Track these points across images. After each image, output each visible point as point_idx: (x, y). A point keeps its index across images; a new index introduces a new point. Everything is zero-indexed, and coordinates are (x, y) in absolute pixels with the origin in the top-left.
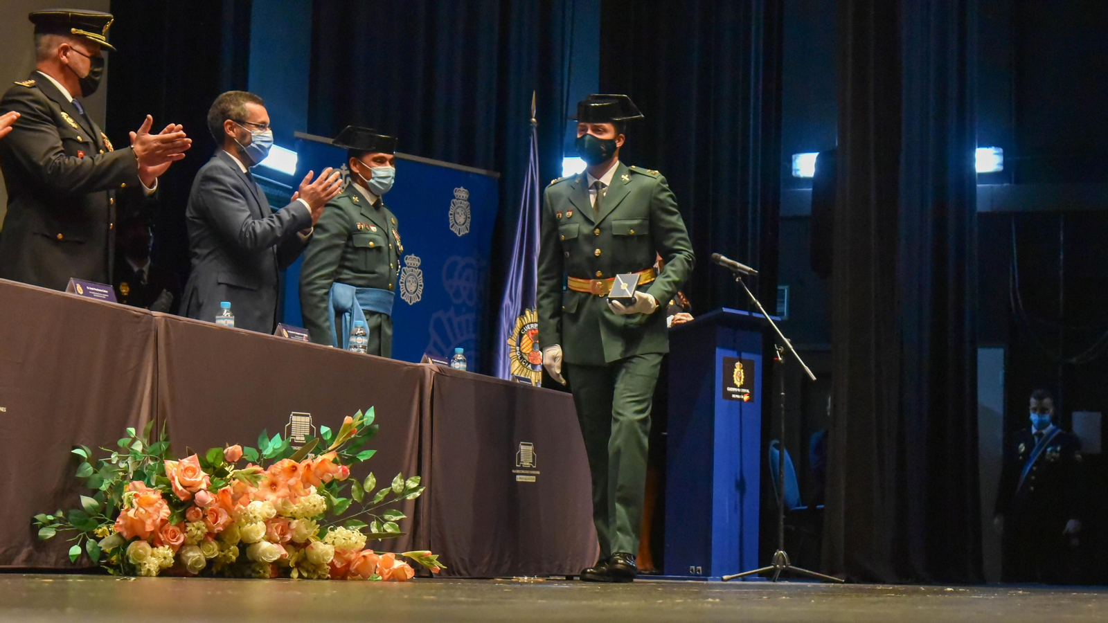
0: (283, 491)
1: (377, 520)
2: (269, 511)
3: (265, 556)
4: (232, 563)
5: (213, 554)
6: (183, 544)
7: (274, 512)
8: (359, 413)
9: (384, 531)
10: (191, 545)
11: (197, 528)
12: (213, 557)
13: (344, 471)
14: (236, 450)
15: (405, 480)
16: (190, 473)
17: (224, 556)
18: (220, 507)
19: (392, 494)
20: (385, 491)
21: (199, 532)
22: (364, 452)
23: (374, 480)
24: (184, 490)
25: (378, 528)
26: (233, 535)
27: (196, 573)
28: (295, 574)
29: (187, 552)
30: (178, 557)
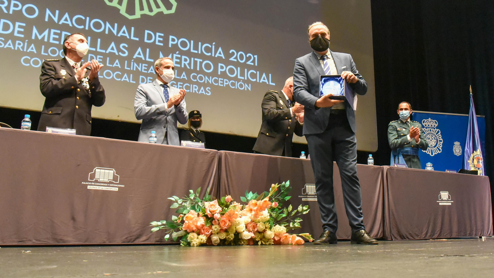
0: (253, 213)
1: (293, 222)
2: (247, 220)
3: (245, 237)
4: (231, 241)
5: (224, 237)
6: (211, 234)
7: (250, 220)
8: (284, 183)
9: (295, 226)
10: (214, 234)
11: (215, 228)
12: (223, 238)
13: (275, 204)
14: (229, 198)
15: (303, 207)
16: (213, 207)
17: (229, 238)
18: (227, 219)
19: (298, 212)
20: (295, 211)
21: (216, 229)
22: (287, 197)
23: (292, 207)
24: (210, 213)
25: (293, 225)
26: (233, 229)
27: (216, 245)
28: (260, 243)
29: (213, 236)
30: (209, 239)
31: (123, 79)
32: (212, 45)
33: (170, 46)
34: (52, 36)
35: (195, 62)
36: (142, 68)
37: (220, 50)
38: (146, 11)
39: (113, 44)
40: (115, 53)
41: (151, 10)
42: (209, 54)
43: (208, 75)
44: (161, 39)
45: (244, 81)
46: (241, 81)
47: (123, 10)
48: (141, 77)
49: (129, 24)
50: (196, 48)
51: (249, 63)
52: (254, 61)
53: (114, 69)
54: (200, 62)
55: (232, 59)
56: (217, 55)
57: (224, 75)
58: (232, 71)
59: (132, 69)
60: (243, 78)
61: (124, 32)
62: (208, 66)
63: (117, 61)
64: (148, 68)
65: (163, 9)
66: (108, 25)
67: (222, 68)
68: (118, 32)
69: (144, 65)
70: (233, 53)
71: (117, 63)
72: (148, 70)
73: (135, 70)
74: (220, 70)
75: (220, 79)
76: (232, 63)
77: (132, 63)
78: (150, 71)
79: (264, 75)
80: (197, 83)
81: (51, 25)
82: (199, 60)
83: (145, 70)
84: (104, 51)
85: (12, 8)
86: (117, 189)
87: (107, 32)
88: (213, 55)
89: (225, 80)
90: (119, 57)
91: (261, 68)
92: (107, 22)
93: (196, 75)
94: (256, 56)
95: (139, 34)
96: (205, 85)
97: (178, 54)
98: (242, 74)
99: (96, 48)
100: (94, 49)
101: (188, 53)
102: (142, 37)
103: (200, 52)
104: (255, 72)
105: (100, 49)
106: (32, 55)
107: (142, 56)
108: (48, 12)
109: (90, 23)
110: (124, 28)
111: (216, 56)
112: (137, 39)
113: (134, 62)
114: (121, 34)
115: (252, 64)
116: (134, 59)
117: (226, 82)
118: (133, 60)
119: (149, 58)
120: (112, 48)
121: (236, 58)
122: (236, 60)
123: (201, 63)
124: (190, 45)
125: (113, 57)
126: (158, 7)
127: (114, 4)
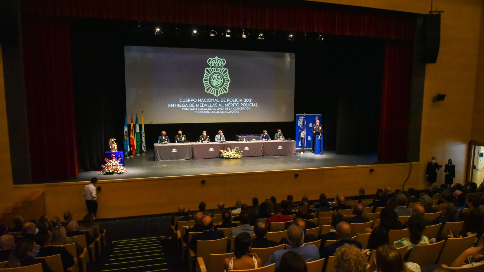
32: (239, 99)
33: (227, 101)
34: (200, 105)
35: (234, 104)
36: (221, 109)
37: (241, 99)
38: (221, 94)
39: (213, 104)
42: (238, 101)
43: (238, 107)
44: (225, 100)
45: (248, 107)
47: (215, 95)
49: (217, 98)
50: (234, 100)
51: (250, 101)
53: (214, 110)
55: (244, 101)
56: (240, 101)
57: (242, 106)
62: (238, 105)
66: (212, 99)
67: (242, 105)
71: (215, 109)
74: (241, 105)
75: (241, 108)
76: (245, 103)
79: (254, 104)
80: (235, 110)
81: (200, 102)
82: (235, 104)
85: (191, 101)
87: (212, 101)
89: (243, 108)
91: (254, 102)
94: (252, 99)
95: (220, 100)
96: (237, 110)
97: (230, 103)
98: (248, 105)
101: (233, 102)
102: (220, 101)
104: (252, 104)
106: (197, 110)
107: (221, 106)
108: (199, 99)
109: (208, 100)
110: (216, 99)
114: (215, 101)
118: (218, 107)
120: (213, 105)
122: (246, 101)
124: (233, 100)
125: (214, 107)
126: (224, 91)
127: (213, 93)
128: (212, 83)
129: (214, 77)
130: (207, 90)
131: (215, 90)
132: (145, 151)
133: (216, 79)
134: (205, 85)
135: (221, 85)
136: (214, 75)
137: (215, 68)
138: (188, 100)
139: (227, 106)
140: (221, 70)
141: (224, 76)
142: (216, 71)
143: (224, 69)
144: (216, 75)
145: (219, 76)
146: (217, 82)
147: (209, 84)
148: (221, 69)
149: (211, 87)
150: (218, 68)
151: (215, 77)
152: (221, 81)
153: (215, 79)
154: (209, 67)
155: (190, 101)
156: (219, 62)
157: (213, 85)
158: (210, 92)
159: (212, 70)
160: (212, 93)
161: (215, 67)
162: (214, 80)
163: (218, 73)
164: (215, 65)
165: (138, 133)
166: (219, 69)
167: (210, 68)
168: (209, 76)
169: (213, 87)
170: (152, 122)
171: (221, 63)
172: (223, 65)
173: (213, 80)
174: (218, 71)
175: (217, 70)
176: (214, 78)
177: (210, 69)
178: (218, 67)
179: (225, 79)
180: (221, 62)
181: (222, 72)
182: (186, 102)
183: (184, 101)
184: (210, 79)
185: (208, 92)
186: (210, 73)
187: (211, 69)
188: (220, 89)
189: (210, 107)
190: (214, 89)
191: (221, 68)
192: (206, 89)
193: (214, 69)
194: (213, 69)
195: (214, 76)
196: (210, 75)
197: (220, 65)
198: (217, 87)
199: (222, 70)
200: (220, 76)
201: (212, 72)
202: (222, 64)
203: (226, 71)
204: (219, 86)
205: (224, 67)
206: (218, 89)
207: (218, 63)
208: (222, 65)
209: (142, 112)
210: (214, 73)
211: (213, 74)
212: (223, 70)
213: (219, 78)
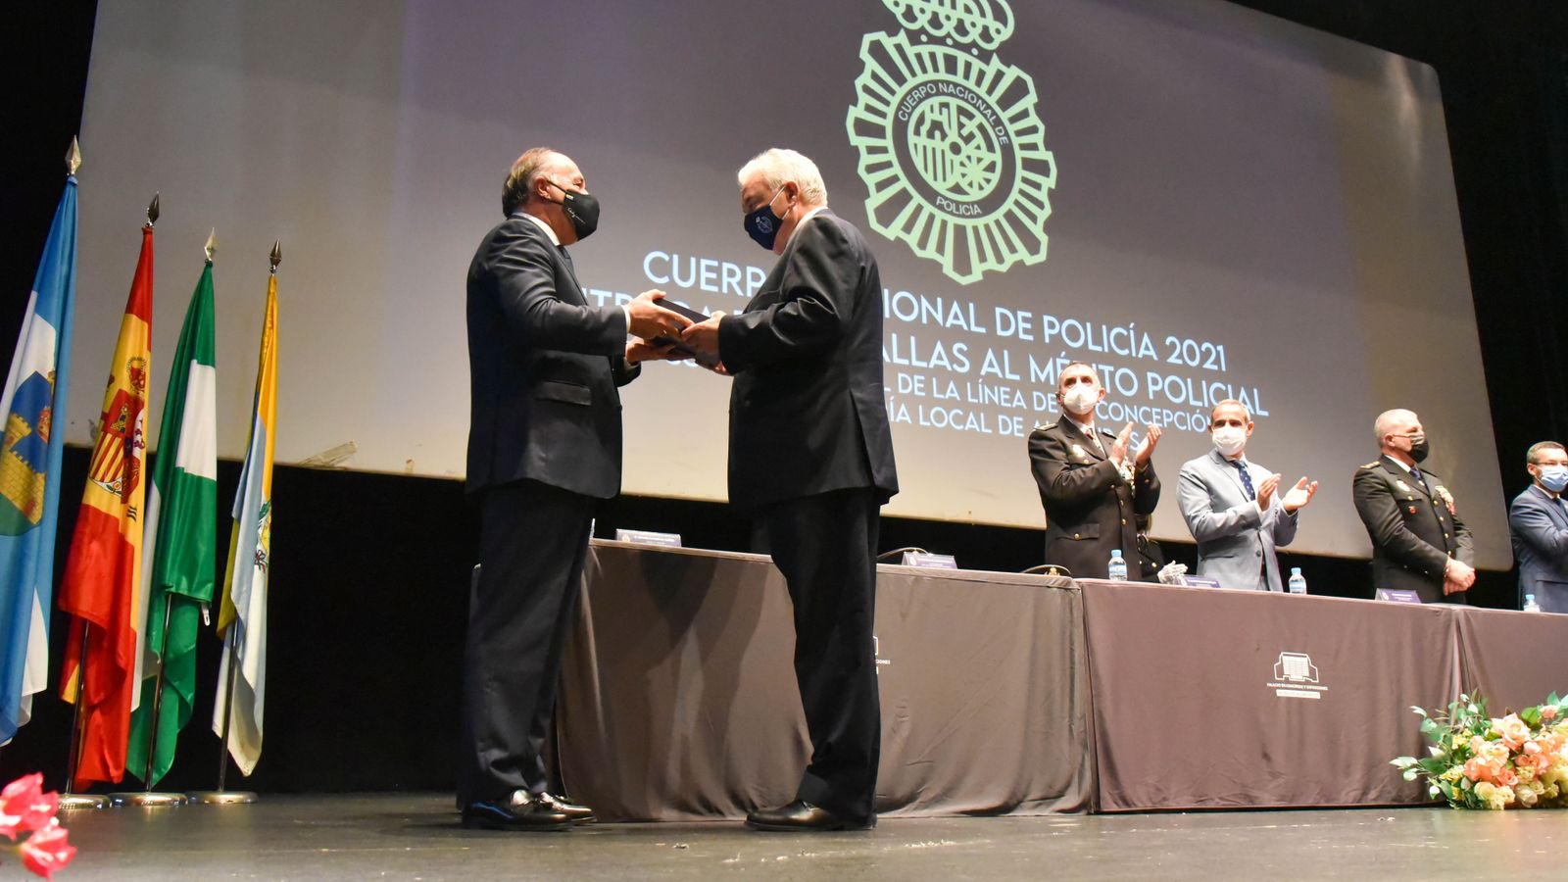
4: (1552, 798)
5: (1542, 791)
6: (1519, 785)
10: (1525, 785)
12: (1540, 794)
16: (1514, 728)
17: (1549, 792)
18: (1542, 754)
21: (1529, 775)
26: (1552, 775)
31: (968, 426)
32: (1128, 330)
33: (1047, 340)
36: (1000, 395)
37: (1146, 339)
38: (992, 264)
39: (939, 347)
40: (945, 367)
41: (1000, 259)
42: (1125, 352)
43: (1130, 402)
44: (1028, 326)
46: (1198, 411)
47: (947, 262)
48: (1000, 417)
49: (963, 295)
50: (1098, 340)
51: (1208, 365)
52: (1217, 361)
53: (949, 404)
54: (1110, 372)
55: (1173, 359)
56: (1142, 352)
57: (1160, 400)
58: (1175, 389)
59: (981, 401)
60: (1200, 404)
61: (956, 317)
62: (1126, 382)
63: (952, 385)
64: (1012, 394)
65: (1023, 254)
66: (925, 303)
67: (1155, 383)
68: (945, 318)
69: (1002, 389)
70: (1173, 345)
71: (952, 389)
72: (1011, 401)
73: (987, 402)
74: (1151, 388)
75: (1154, 410)
76: (1174, 369)
77: (980, 386)
78: (1015, 403)
82: (1107, 369)
83: (1006, 400)
84: (923, 364)
86: (1316, 696)
87: (925, 321)
88: (1134, 354)
89: (1165, 411)
90: (955, 375)
91: (1235, 376)
92: (922, 297)
93: (1106, 404)
94: (1220, 348)
95: (986, 317)
97: (1065, 358)
98: (1198, 394)
99: (909, 357)
100: (906, 362)
102: (991, 327)
103: (1106, 350)
104: (1224, 388)
105: (918, 359)
107: (996, 370)
110: (955, 308)
111: (1140, 356)
112: (983, 330)
113: (983, 384)
114: (950, 321)
115: (1215, 367)
116: (982, 377)
117: (1168, 416)
118: (980, 380)
119: (1011, 372)
120: (938, 357)
121: (1180, 356)
122: (1180, 362)
123: (1112, 375)
124: (1086, 333)
125: (943, 376)
126: (1013, 250)
127: (930, 253)
128: (918, 161)
129: (936, 117)
130: (887, 213)
131: (944, 224)
132: (246, 766)
133: (953, 136)
134: (861, 171)
135: (989, 189)
136: (936, 101)
137: (940, 51)
138: (718, 270)
139: (1043, 378)
140: (982, 74)
141: (1012, 128)
142: (943, 75)
143: (1003, 68)
144: (946, 105)
145: (971, 117)
146: (957, 159)
147: (897, 169)
148: (983, 66)
149: (917, 199)
150: (962, 57)
151: (944, 119)
152: (988, 158)
153: (944, 136)
154: (893, 28)
155: (742, 284)
156: (968, 10)
157: (928, 177)
158: (904, 236)
159: (919, 56)
160: (923, 244)
161: (941, 41)
162: (936, 142)
163: (962, 92)
164: (935, 22)
165: (199, 480)
166: (968, 66)
167: (902, 38)
168: (895, 101)
169: (933, 203)
170: (349, 449)
171: (980, 22)
172: (998, 40)
173: (923, 140)
174: (959, 78)
175: (951, 64)
176: (936, 126)
177: (899, 48)
178: (957, 45)
179: (1019, 154)
180: (983, 14)
181: (990, 91)
182: (704, 286)
183: (685, 276)
184: (900, 128)
185: (893, 231)
186: (901, 80)
187: (911, 51)
188: (987, 227)
189: (912, 371)
190: (940, 216)
191: (985, 56)
192: (874, 201)
193: (933, 56)
194: (925, 50)
195: (930, 109)
196: (901, 91)
197: (974, 35)
198: (958, 203)
199: (990, 71)
200: (979, 118)
201: (914, 74)
202: (986, 29)
203: (1017, 91)
204: (975, 195)
205: (1007, 53)
206: (969, 223)
207: (960, 13)
208: (986, 35)
209: (275, 259)
210: (935, 88)
211: (928, 96)
212: (999, 75)
213: (969, 138)
